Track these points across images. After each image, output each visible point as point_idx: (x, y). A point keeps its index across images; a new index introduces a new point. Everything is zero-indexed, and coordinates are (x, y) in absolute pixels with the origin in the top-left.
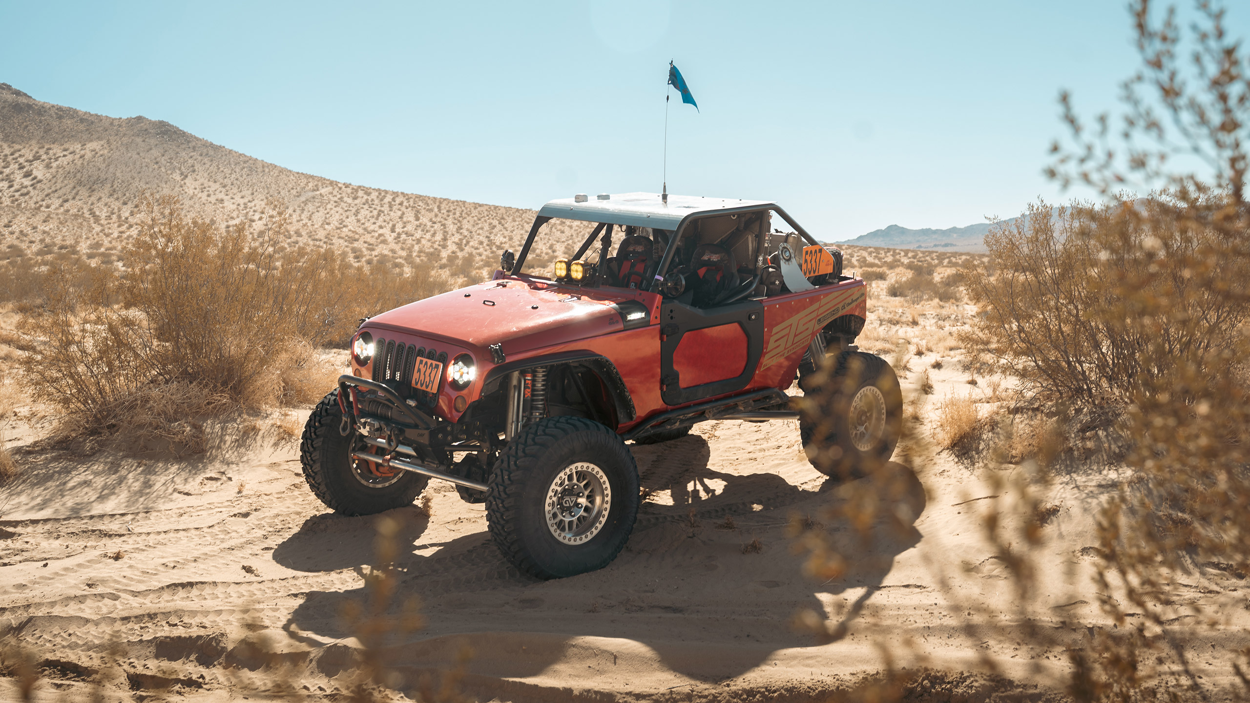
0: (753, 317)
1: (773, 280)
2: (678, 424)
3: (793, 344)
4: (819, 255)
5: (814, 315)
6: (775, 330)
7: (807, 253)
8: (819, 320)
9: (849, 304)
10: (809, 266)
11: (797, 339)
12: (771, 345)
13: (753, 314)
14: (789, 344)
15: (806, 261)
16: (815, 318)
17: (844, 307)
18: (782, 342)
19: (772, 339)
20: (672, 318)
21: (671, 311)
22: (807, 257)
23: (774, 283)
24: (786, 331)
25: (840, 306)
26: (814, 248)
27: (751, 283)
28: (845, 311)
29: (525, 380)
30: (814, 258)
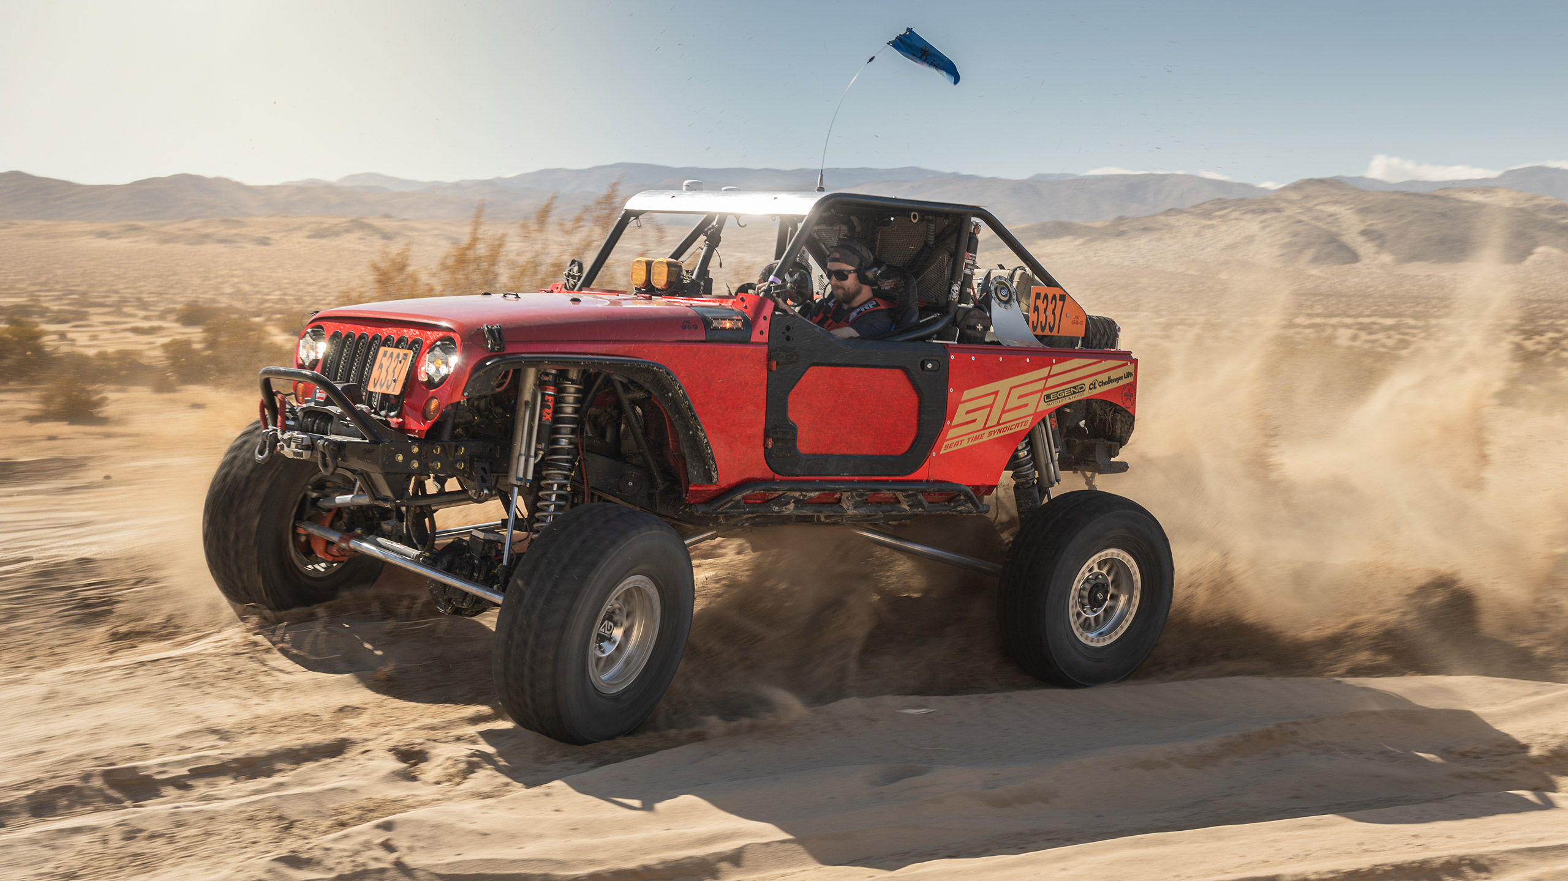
0: (930, 366)
1: (972, 322)
2: (791, 506)
3: (998, 424)
4: (1060, 304)
5: (1040, 385)
6: (967, 394)
7: (1038, 296)
8: (1048, 396)
9: (1103, 383)
10: (1042, 318)
11: (1006, 417)
12: (960, 416)
13: (930, 361)
14: (993, 421)
15: (1036, 309)
16: (1042, 391)
17: (1093, 386)
18: (981, 416)
19: (962, 409)
20: (788, 338)
21: (788, 328)
22: (1039, 303)
23: (974, 328)
24: (988, 400)
25: (1087, 382)
26: (1051, 291)
27: (935, 321)
28: (1094, 392)
29: (543, 395)
30: (1051, 307)
